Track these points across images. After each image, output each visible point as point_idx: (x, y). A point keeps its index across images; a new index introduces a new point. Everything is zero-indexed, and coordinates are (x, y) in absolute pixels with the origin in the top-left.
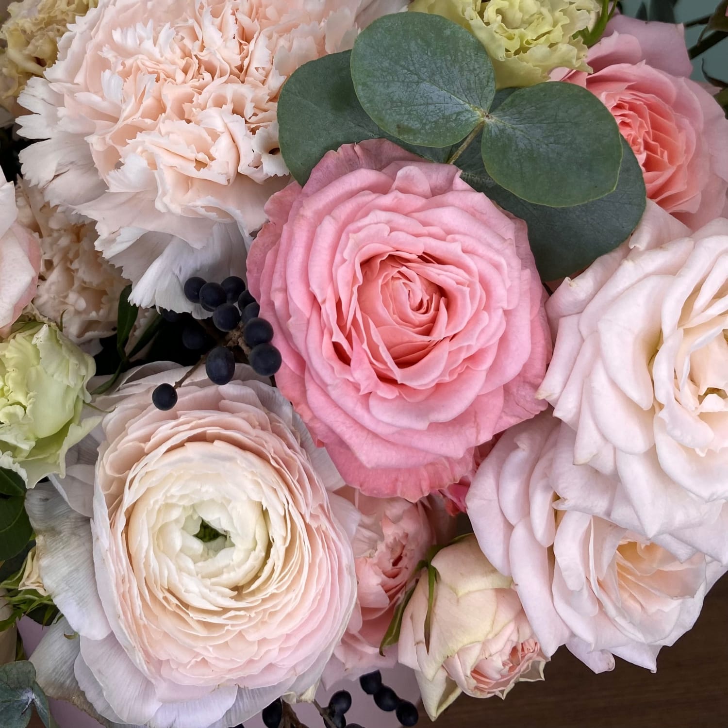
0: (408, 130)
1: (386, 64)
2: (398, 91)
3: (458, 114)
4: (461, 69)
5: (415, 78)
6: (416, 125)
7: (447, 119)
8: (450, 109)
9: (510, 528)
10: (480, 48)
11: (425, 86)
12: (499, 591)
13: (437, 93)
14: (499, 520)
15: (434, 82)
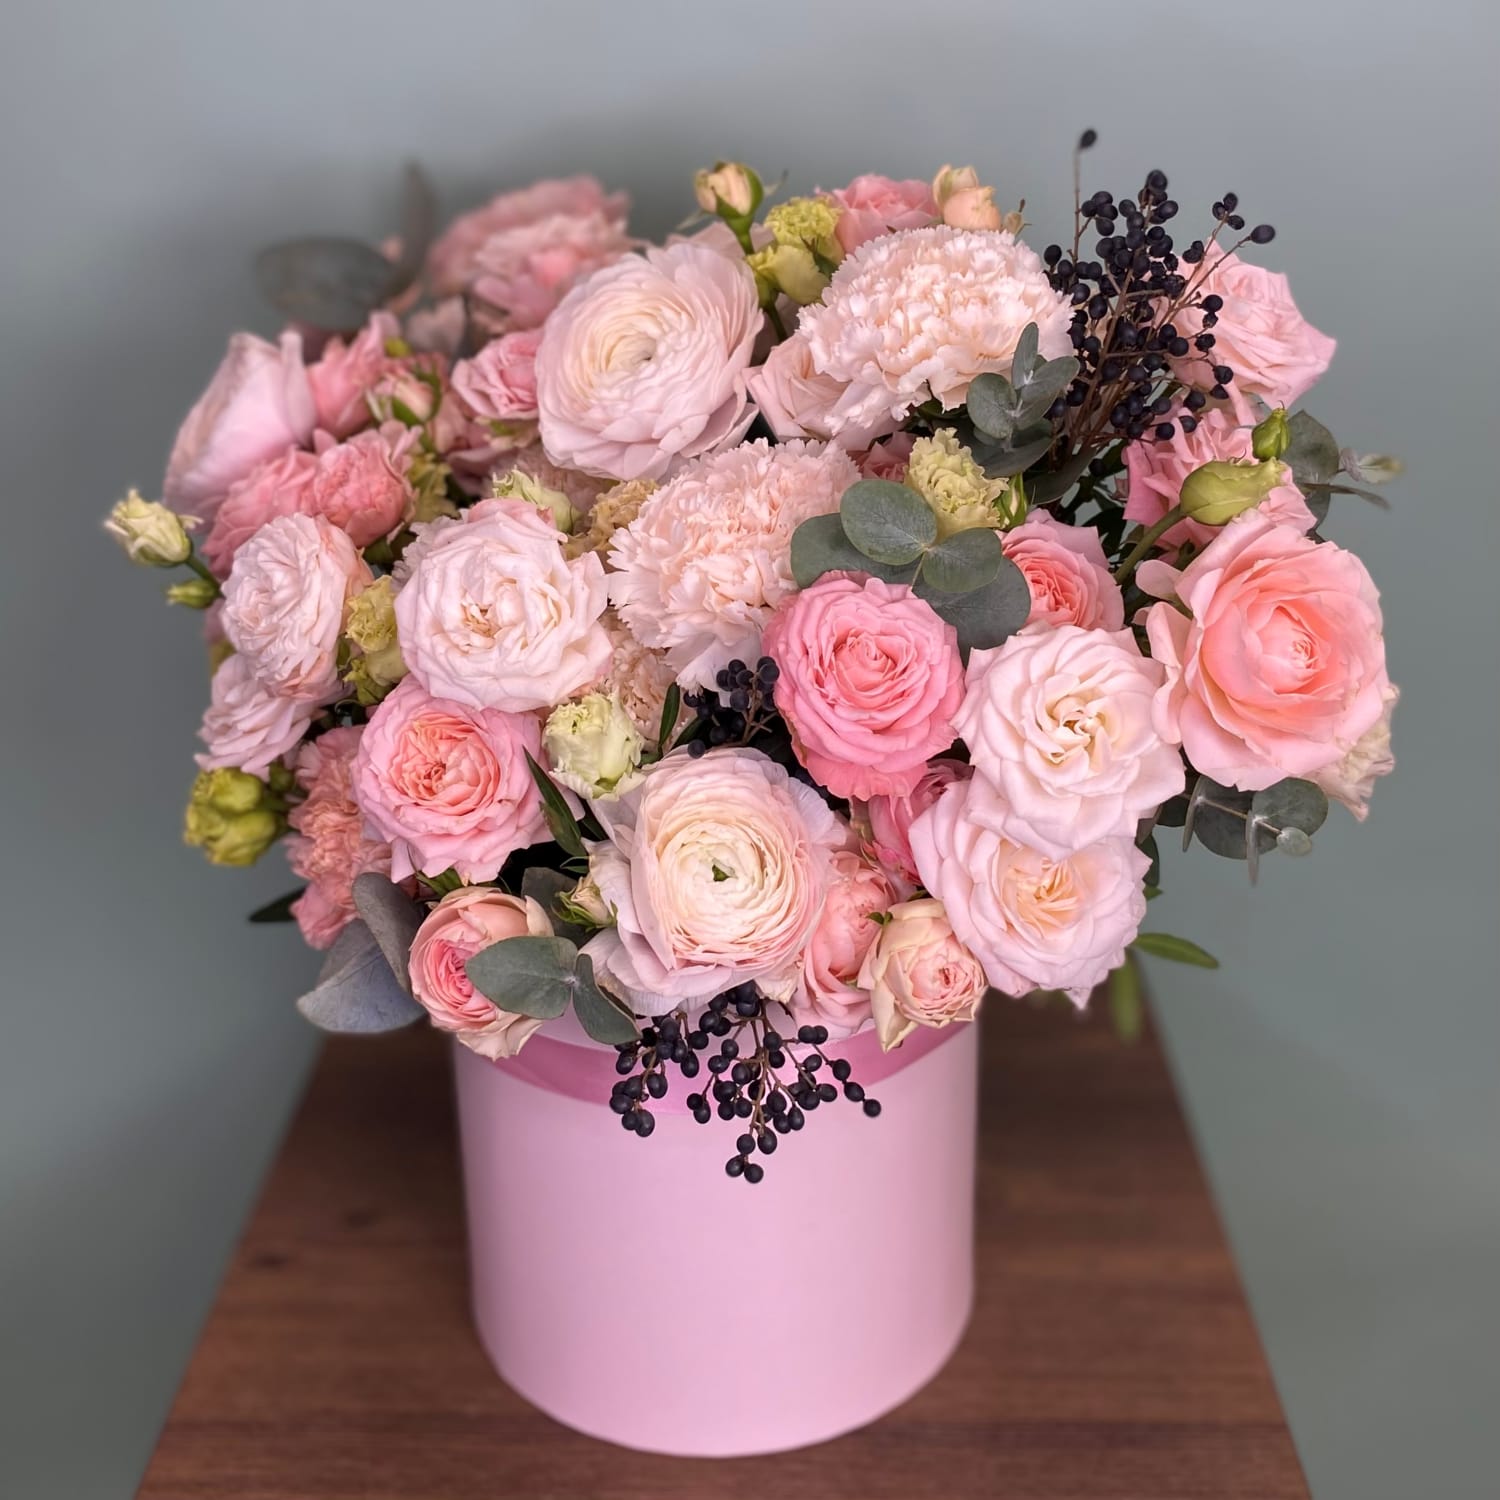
0: (877, 553)
1: (864, 510)
2: (871, 527)
3: (910, 544)
4: (914, 519)
5: (883, 520)
6: (881, 550)
7: (902, 547)
8: (904, 542)
9: (941, 860)
10: (929, 508)
11: (889, 526)
12: (935, 919)
13: (897, 531)
14: (934, 853)
15: (895, 524)
